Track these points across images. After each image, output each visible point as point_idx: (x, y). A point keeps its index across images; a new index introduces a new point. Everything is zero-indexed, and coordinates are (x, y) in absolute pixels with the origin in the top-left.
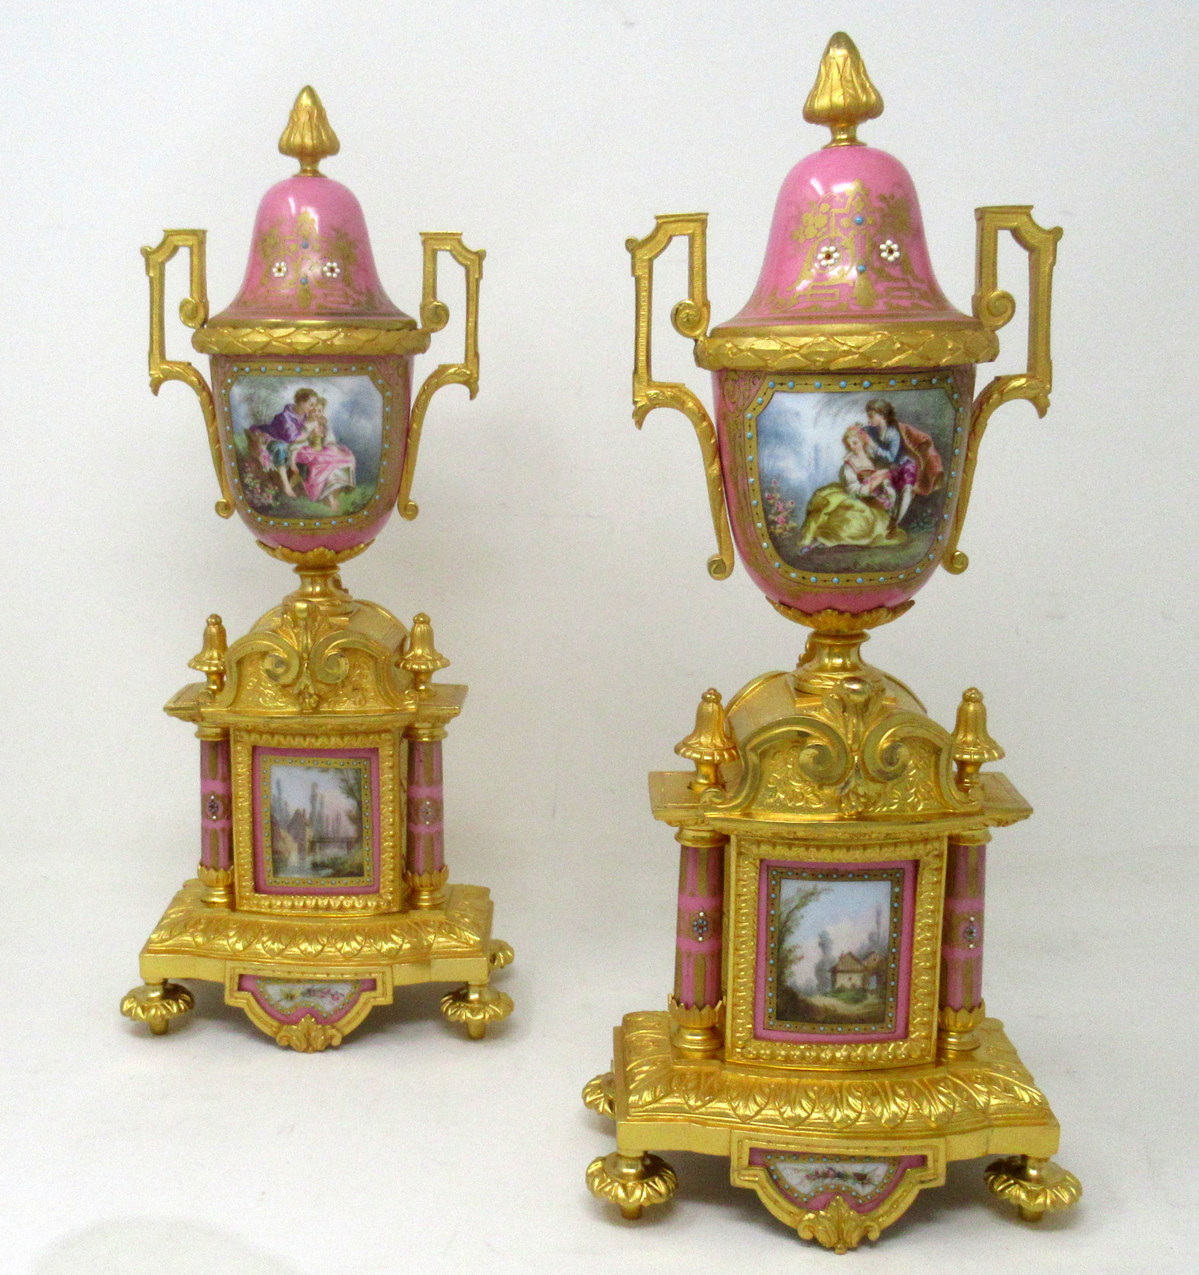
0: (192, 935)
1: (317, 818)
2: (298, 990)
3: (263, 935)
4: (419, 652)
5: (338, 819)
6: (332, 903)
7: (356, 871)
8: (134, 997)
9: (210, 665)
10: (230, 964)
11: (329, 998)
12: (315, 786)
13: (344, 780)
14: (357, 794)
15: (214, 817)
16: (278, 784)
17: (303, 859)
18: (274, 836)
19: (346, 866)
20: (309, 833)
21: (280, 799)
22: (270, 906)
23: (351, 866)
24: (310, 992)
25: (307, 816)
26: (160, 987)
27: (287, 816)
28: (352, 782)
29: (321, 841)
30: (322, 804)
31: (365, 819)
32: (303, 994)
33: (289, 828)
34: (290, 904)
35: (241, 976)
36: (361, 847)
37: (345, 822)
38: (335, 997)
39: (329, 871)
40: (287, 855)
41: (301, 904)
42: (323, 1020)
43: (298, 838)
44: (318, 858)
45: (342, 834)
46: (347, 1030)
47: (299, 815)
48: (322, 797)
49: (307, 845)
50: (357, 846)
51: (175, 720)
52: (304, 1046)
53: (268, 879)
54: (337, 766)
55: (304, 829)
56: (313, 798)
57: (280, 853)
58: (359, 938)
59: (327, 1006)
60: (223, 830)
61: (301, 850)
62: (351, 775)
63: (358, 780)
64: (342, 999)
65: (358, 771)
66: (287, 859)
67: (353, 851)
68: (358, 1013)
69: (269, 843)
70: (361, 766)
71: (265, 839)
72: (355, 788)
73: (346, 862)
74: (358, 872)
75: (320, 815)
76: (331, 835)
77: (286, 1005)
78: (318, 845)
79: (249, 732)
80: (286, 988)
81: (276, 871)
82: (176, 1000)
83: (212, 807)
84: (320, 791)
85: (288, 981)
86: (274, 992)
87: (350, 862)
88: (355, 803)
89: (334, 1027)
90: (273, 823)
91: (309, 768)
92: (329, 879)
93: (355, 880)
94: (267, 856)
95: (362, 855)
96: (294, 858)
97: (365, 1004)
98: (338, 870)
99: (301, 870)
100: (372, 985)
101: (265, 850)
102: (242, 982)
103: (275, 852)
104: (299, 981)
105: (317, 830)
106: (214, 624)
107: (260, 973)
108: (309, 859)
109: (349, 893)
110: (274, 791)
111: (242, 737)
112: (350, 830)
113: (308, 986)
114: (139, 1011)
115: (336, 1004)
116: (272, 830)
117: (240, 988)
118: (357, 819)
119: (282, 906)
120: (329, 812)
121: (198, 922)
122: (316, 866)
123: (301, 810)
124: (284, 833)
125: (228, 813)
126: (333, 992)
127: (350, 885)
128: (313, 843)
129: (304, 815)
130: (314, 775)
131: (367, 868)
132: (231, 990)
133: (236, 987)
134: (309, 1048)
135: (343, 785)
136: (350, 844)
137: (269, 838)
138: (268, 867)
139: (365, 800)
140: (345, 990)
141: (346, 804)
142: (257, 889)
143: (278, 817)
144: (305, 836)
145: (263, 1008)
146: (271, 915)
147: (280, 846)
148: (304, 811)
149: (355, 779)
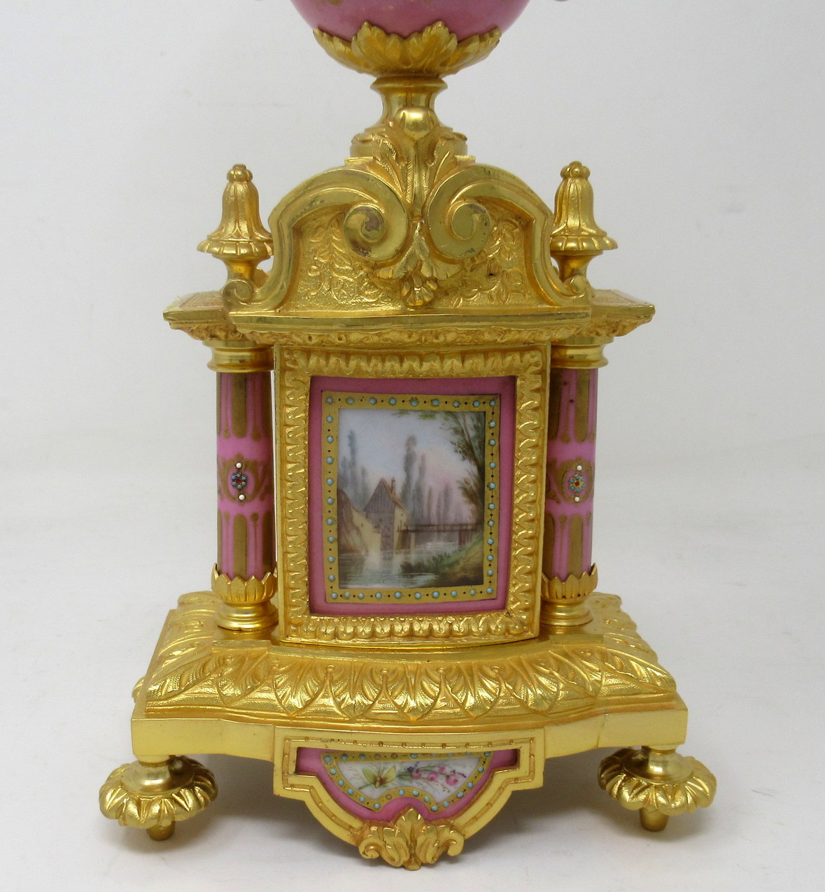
0: (215, 684)
1: (413, 492)
2: (391, 770)
3: (333, 683)
4: (573, 222)
5: (447, 493)
6: (436, 627)
7: (471, 575)
8: (122, 784)
9: (236, 245)
10: (282, 732)
11: (441, 780)
12: (411, 441)
13: (459, 432)
14: (477, 452)
15: (241, 497)
16: (352, 438)
17: (387, 559)
18: (343, 523)
19: (457, 568)
20: (401, 518)
21: (353, 464)
22: (336, 635)
23: (464, 569)
24: (411, 773)
25: (398, 490)
26: (165, 769)
27: (365, 489)
28: (472, 433)
29: (419, 529)
30: (422, 470)
31: (488, 493)
32: (400, 776)
33: (367, 511)
34: (368, 630)
35: (300, 750)
36: (482, 539)
37: (458, 498)
38: (451, 779)
39: (430, 577)
40: (363, 553)
41: (387, 629)
42: (434, 817)
43: (382, 526)
44: (413, 558)
45: (452, 518)
46: (472, 830)
47: (384, 488)
48: (423, 458)
49: (396, 536)
50: (475, 538)
51: (183, 336)
52: (405, 858)
53: (332, 591)
54: (449, 407)
55: (393, 512)
56: (409, 461)
57: (352, 551)
58: (490, 684)
59: (438, 793)
60: (255, 516)
61: (386, 545)
62: (469, 423)
63: (481, 430)
64: (461, 780)
65: (481, 417)
66: (362, 561)
67: (468, 545)
68: (489, 805)
69: (332, 536)
70: (487, 408)
71: (326, 528)
72: (475, 444)
73: (457, 562)
74: (476, 579)
75: (419, 490)
76: (434, 520)
77: (373, 793)
78: (413, 536)
79: (308, 352)
80: (372, 768)
81: (344, 578)
82: (190, 787)
83: (238, 480)
84: (419, 449)
85: (378, 756)
86: (353, 774)
87: (462, 563)
88: (475, 469)
89: (452, 827)
90: (342, 502)
91: (403, 412)
92: (429, 590)
93: (471, 590)
94: (330, 556)
95: (483, 550)
96: (374, 558)
97: (501, 789)
98: (444, 576)
99: (385, 576)
100: (512, 760)
101: (327, 545)
102: (303, 762)
103: (342, 550)
104: (394, 756)
105: (413, 514)
106: (240, 180)
107: (333, 746)
108: (398, 559)
109: (459, 612)
110: (345, 451)
111: (295, 362)
112: (464, 511)
113: (409, 763)
114: (133, 808)
115: (453, 789)
116: (339, 514)
117: (299, 771)
118: (477, 495)
119: (355, 635)
120: (432, 483)
121: (222, 663)
122: (409, 570)
123: (389, 483)
124: (358, 519)
125: (265, 490)
126: (448, 770)
127: (462, 598)
128: (405, 534)
129: (392, 489)
130: (411, 424)
131: (488, 571)
132: (285, 773)
133: (292, 768)
134: (413, 862)
135: (457, 438)
136: (464, 533)
137: (335, 526)
138: (332, 573)
139: (491, 464)
140: (468, 769)
141: (460, 470)
142: (313, 610)
143: (349, 492)
144: (392, 524)
145: (336, 800)
146: (337, 649)
147: (353, 539)
148: (393, 481)
149: (476, 427)
